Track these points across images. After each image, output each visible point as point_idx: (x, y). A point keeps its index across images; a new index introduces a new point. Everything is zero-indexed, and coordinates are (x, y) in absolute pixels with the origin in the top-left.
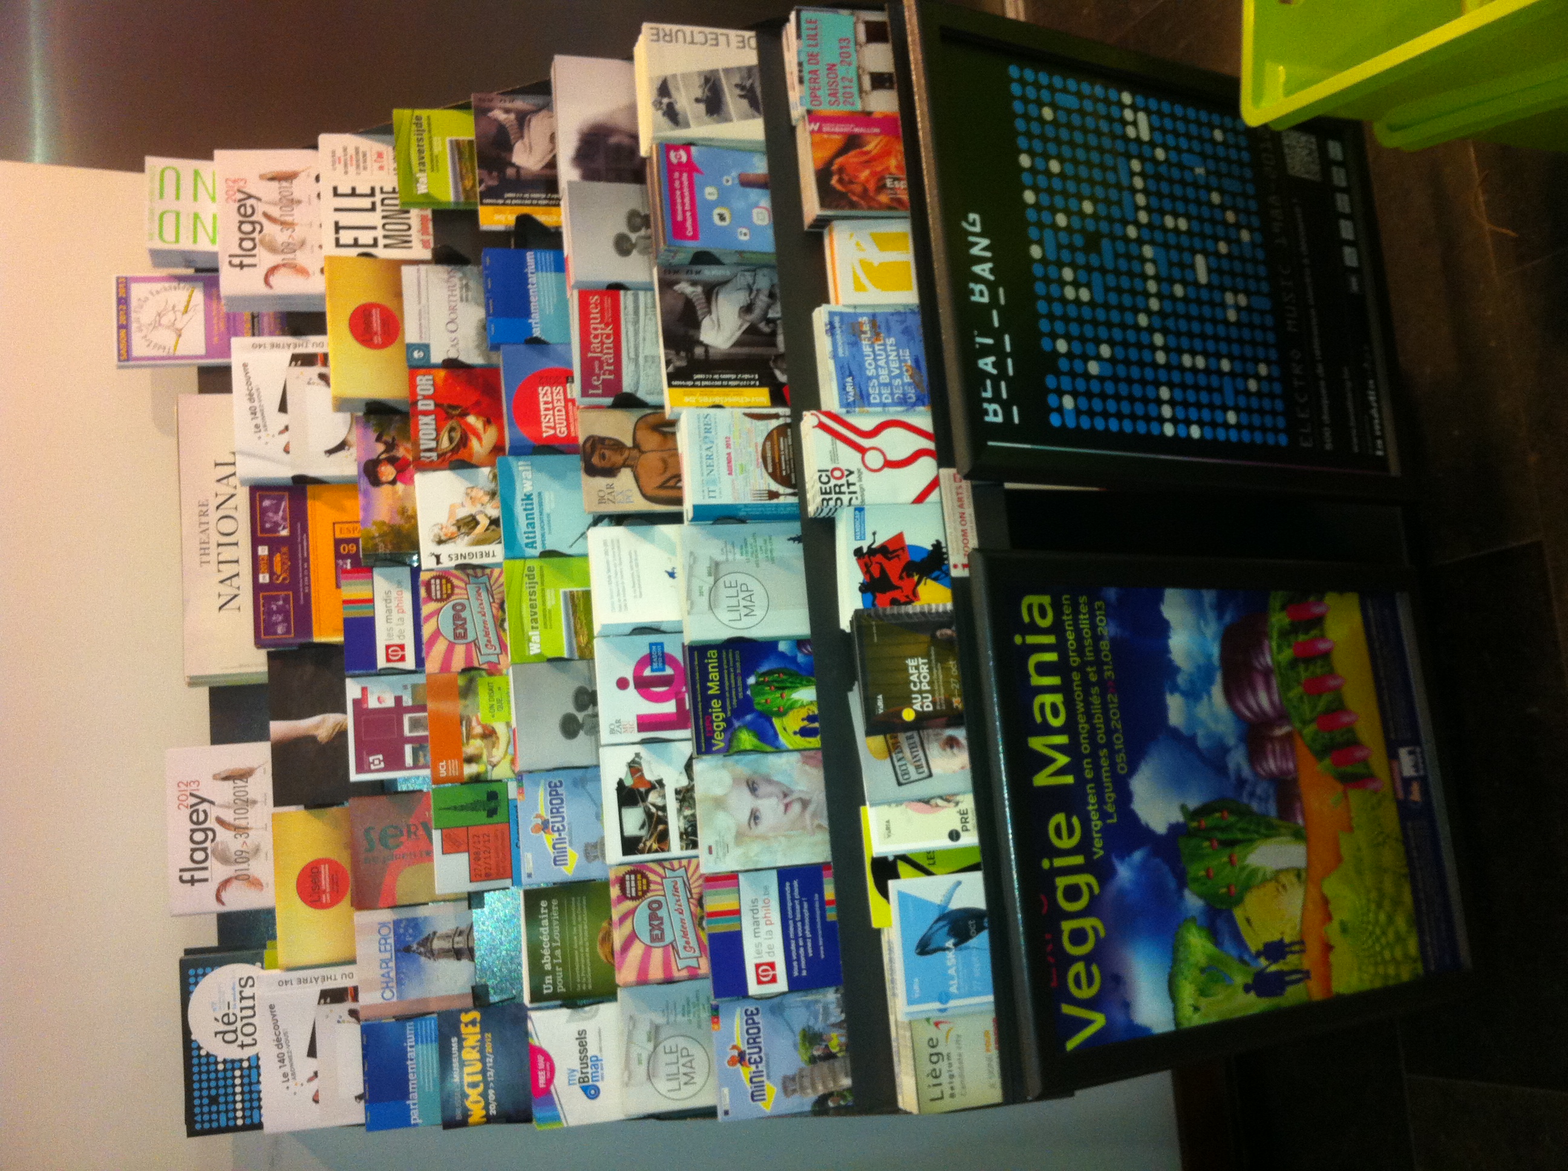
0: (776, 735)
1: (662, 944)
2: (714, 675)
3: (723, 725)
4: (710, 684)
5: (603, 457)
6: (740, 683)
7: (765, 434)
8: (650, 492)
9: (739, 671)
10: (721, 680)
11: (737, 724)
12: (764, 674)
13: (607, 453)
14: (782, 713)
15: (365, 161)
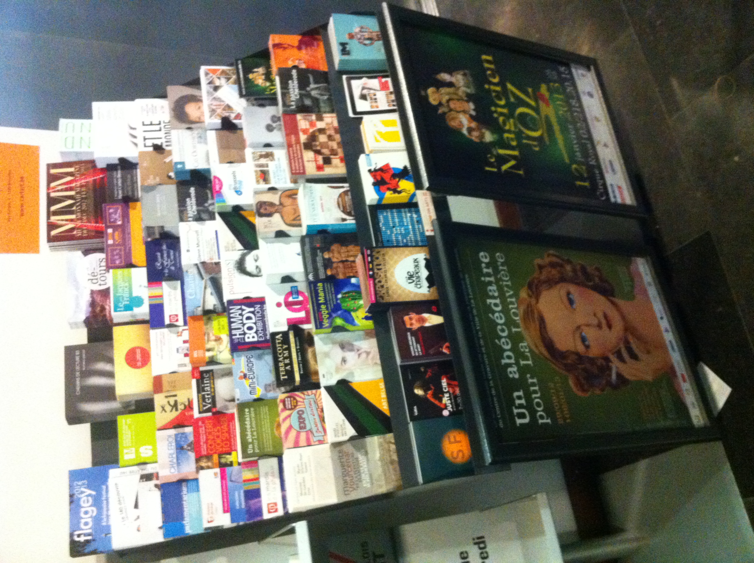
0: (353, 320)
1: (305, 430)
2: (321, 294)
3: (327, 316)
4: (320, 298)
5: (266, 209)
6: (334, 297)
7: (338, 195)
8: (288, 222)
9: (333, 292)
10: (325, 296)
11: (334, 315)
12: (346, 293)
13: (268, 208)
14: (355, 310)
15: (156, 110)
